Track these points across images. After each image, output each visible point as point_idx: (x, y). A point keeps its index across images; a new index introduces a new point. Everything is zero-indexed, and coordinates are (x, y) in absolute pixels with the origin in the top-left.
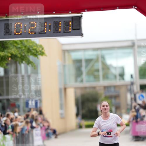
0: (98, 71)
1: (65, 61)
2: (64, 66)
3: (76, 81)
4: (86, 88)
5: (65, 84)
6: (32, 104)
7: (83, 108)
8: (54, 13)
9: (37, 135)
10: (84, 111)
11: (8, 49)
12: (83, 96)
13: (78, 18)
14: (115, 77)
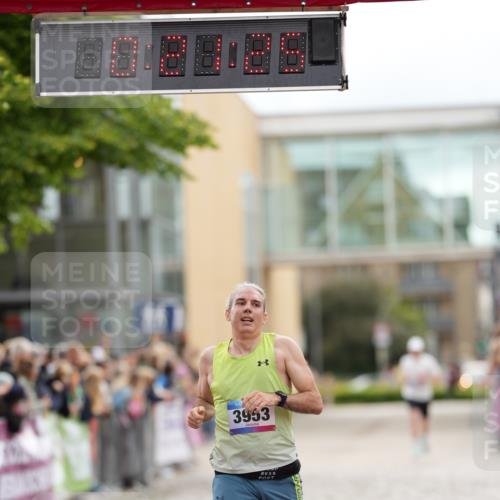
0: (380, 208)
8: (248, 6)
14: (440, 231)
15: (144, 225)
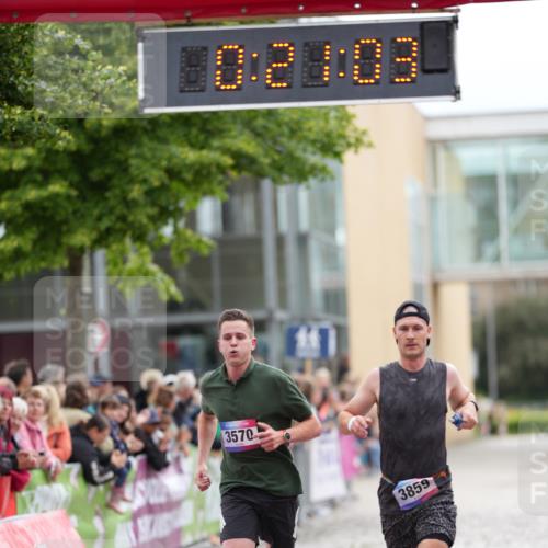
1: (435, 183)
2: (433, 201)
3: (479, 255)
4: (513, 282)
5: (435, 268)
6: (308, 342)
7: (500, 360)
9: (326, 459)
10: (505, 371)
11: (223, 138)
12: (502, 312)
13: (444, 26)
15: (303, 240)
